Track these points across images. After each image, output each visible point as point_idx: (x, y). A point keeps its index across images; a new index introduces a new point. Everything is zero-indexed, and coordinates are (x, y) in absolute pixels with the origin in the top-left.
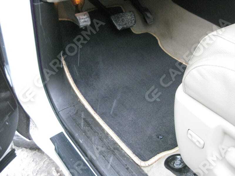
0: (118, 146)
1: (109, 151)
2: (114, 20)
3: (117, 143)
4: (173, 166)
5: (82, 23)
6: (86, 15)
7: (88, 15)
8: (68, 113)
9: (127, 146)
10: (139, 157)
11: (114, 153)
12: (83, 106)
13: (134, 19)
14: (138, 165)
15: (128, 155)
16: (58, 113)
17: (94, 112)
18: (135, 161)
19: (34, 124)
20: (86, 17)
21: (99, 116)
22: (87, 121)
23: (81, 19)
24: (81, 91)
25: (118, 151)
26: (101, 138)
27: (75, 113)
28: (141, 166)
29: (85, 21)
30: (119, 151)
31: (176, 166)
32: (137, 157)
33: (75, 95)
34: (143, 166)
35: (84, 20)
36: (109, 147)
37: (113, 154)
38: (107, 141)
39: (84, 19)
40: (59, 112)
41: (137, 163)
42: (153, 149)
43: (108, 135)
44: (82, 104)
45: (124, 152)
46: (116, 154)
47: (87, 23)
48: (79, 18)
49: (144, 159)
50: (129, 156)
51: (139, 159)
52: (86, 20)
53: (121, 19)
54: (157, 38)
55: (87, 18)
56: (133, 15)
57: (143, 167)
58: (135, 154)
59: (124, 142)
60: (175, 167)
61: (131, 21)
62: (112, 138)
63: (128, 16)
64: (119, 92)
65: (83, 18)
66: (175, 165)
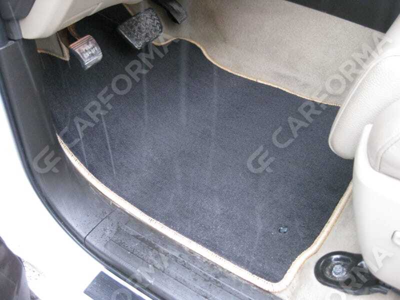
0: (221, 270)
1: (209, 283)
2: (126, 34)
3: (216, 265)
4: (332, 277)
5: (89, 59)
6: (90, 42)
7: (94, 40)
8: (104, 234)
9: (236, 265)
10: (265, 278)
11: (219, 285)
12: (122, 211)
13: (158, 22)
14: (268, 292)
15: (245, 280)
16: (83, 241)
17: (148, 217)
18: (261, 287)
19: (34, 270)
20: (91, 45)
21: (161, 222)
22: (144, 238)
23: (83, 52)
24: (106, 184)
25: (226, 279)
26: (185, 264)
27: (115, 230)
28: (276, 292)
29: (92, 55)
30: (226, 277)
31: (337, 276)
32: (263, 279)
33: (101, 196)
34: (277, 291)
35: (90, 53)
36: (207, 276)
37: (219, 287)
38: (196, 265)
39: (90, 50)
40: (85, 237)
41: (267, 289)
42: (281, 256)
43: (192, 253)
44: (120, 208)
45: (235, 276)
46: (224, 286)
47: (97, 57)
48: (79, 51)
49: (275, 279)
50: (248, 281)
51: (267, 281)
52: (93, 51)
53: (136, 28)
54: (199, 46)
55: (94, 47)
56: (155, 14)
57: (279, 292)
58: (257, 275)
59: (228, 257)
60: (335, 278)
61: (153, 28)
62: (202, 257)
63: (147, 18)
64: (175, 167)
65: (87, 49)
66: (333, 274)
